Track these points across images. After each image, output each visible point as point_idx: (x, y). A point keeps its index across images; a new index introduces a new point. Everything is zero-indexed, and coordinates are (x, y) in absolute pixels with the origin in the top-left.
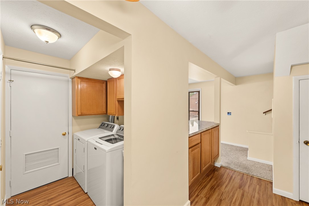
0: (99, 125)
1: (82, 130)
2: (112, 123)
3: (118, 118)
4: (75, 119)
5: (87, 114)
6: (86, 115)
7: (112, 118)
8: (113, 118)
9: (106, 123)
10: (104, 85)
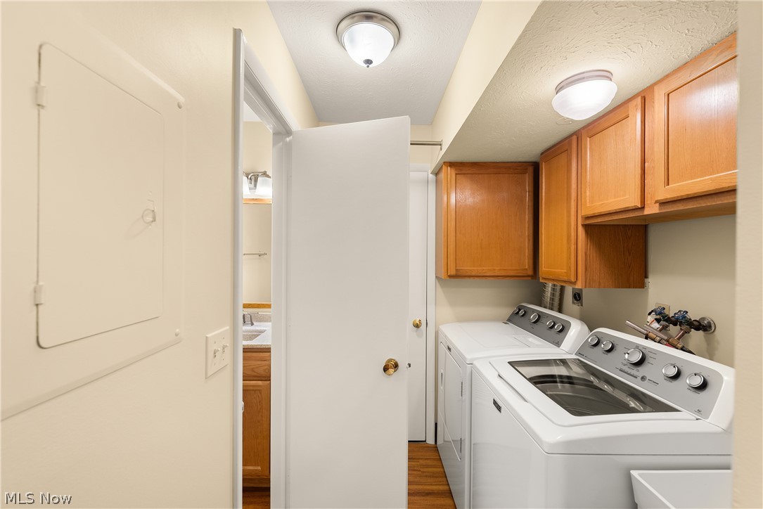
0: (508, 312)
1: (462, 320)
2: (552, 309)
3: (577, 297)
4: (442, 287)
5: (473, 274)
6: (470, 276)
7: (553, 294)
8: (558, 294)
9: (534, 311)
10: (528, 179)
